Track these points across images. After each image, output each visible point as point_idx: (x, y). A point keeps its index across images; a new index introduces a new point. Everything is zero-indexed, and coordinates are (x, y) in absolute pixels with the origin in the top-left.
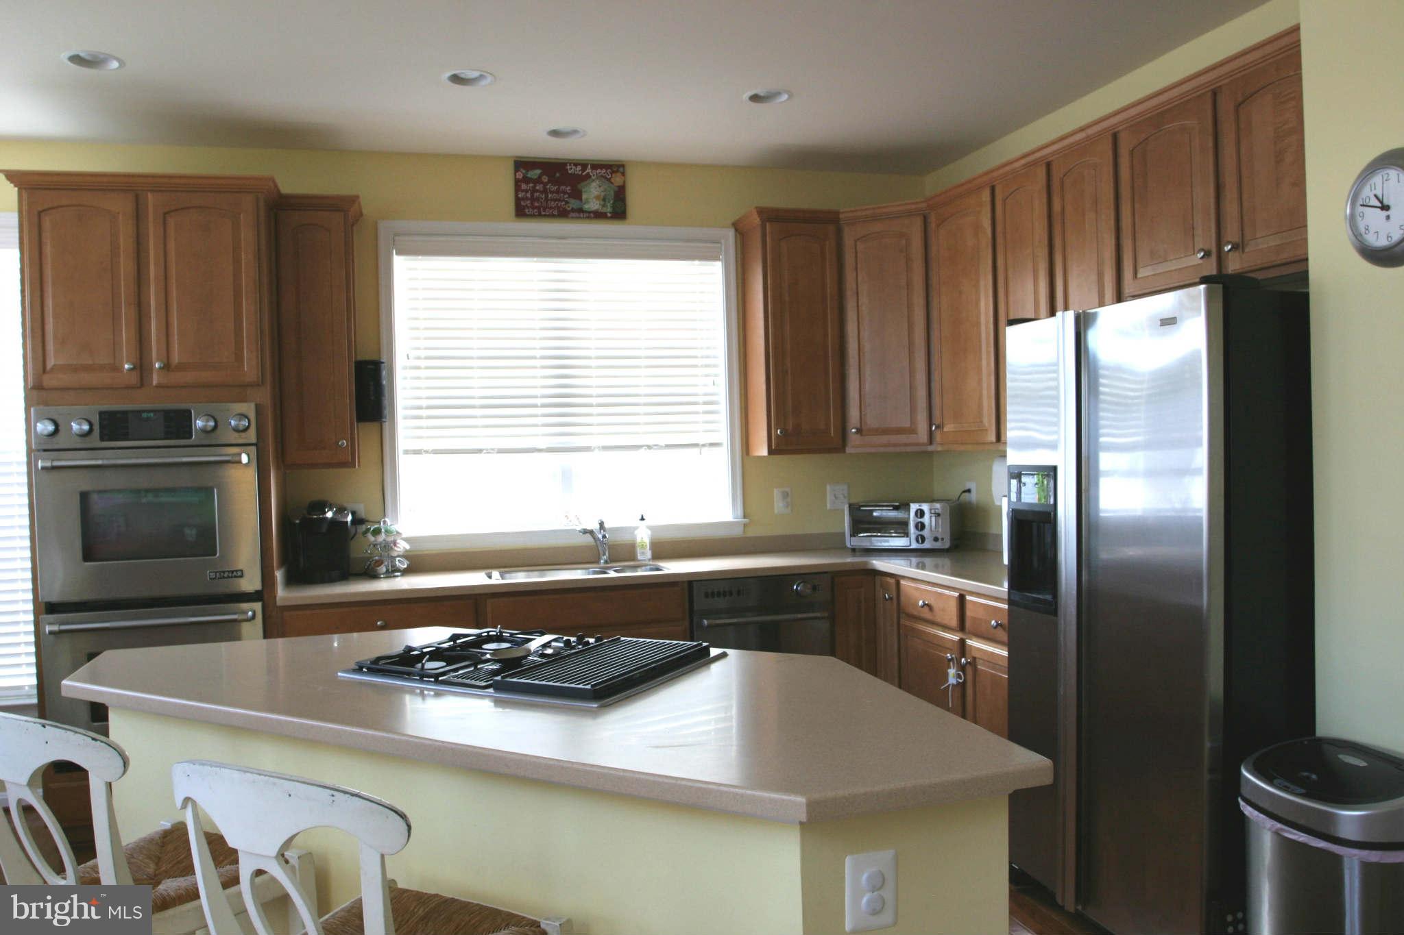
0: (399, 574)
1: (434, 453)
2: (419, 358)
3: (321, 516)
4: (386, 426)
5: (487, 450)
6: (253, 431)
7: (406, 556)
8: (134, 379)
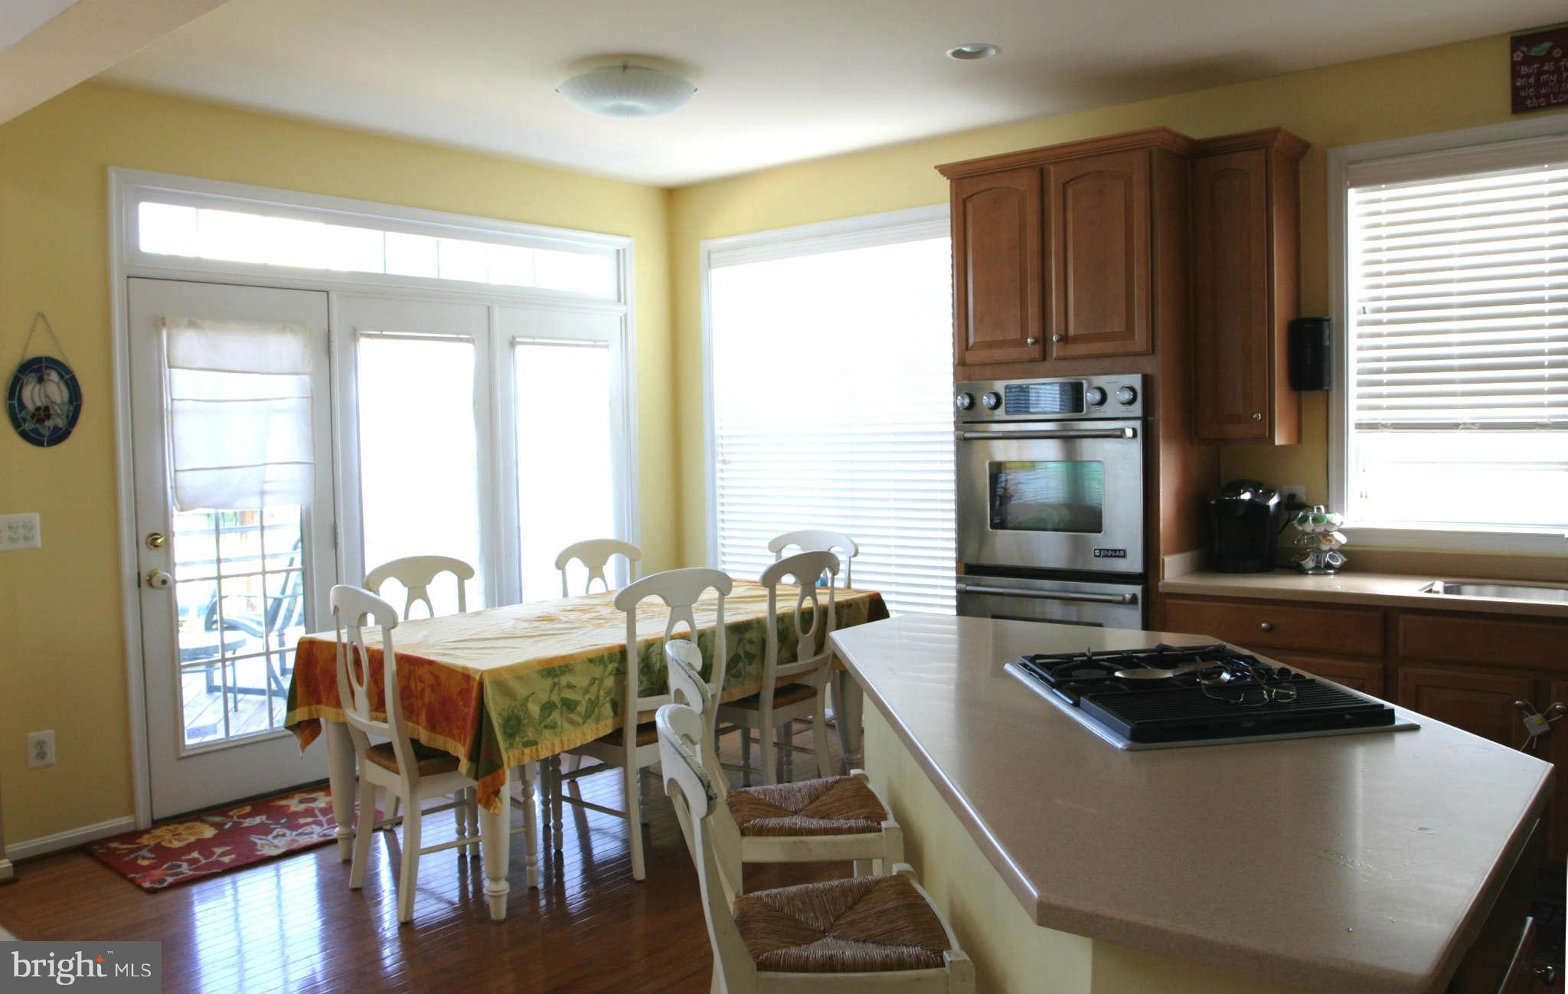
0: (1332, 571)
1: (1395, 428)
2: (1379, 311)
3: (1234, 498)
4: (1334, 393)
5: (1465, 424)
6: (1139, 404)
7: (1342, 550)
8: (1036, 352)
